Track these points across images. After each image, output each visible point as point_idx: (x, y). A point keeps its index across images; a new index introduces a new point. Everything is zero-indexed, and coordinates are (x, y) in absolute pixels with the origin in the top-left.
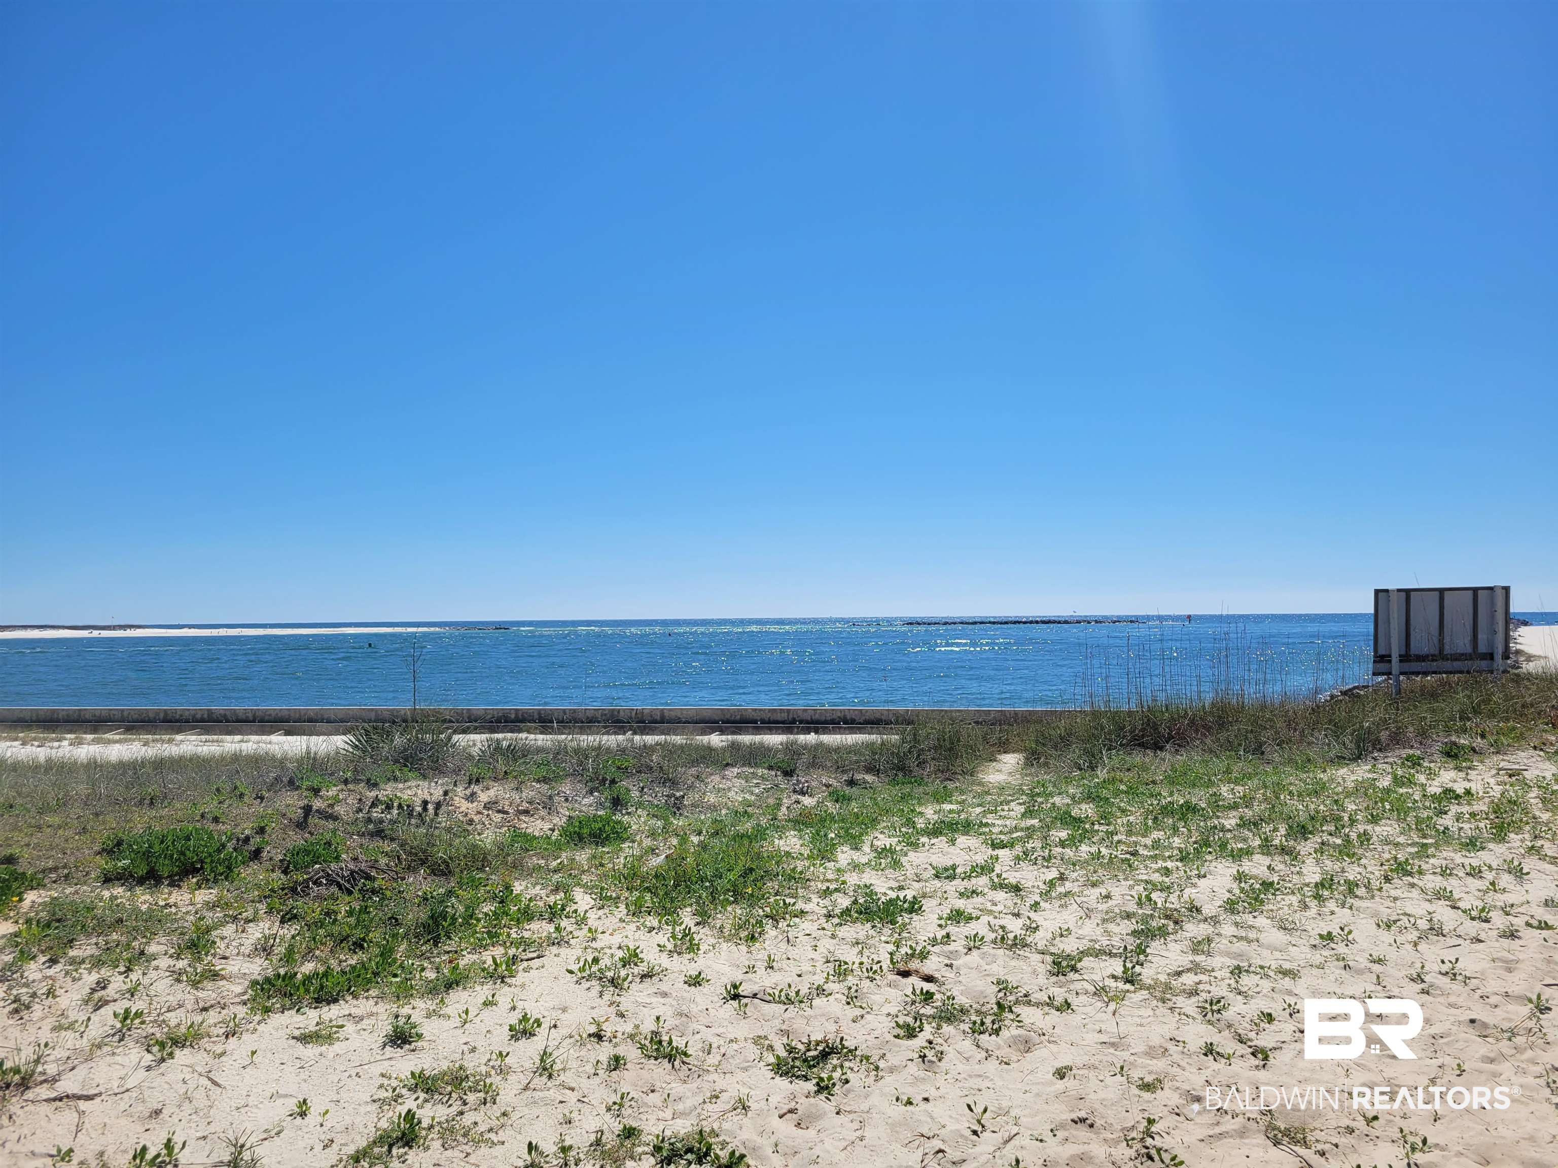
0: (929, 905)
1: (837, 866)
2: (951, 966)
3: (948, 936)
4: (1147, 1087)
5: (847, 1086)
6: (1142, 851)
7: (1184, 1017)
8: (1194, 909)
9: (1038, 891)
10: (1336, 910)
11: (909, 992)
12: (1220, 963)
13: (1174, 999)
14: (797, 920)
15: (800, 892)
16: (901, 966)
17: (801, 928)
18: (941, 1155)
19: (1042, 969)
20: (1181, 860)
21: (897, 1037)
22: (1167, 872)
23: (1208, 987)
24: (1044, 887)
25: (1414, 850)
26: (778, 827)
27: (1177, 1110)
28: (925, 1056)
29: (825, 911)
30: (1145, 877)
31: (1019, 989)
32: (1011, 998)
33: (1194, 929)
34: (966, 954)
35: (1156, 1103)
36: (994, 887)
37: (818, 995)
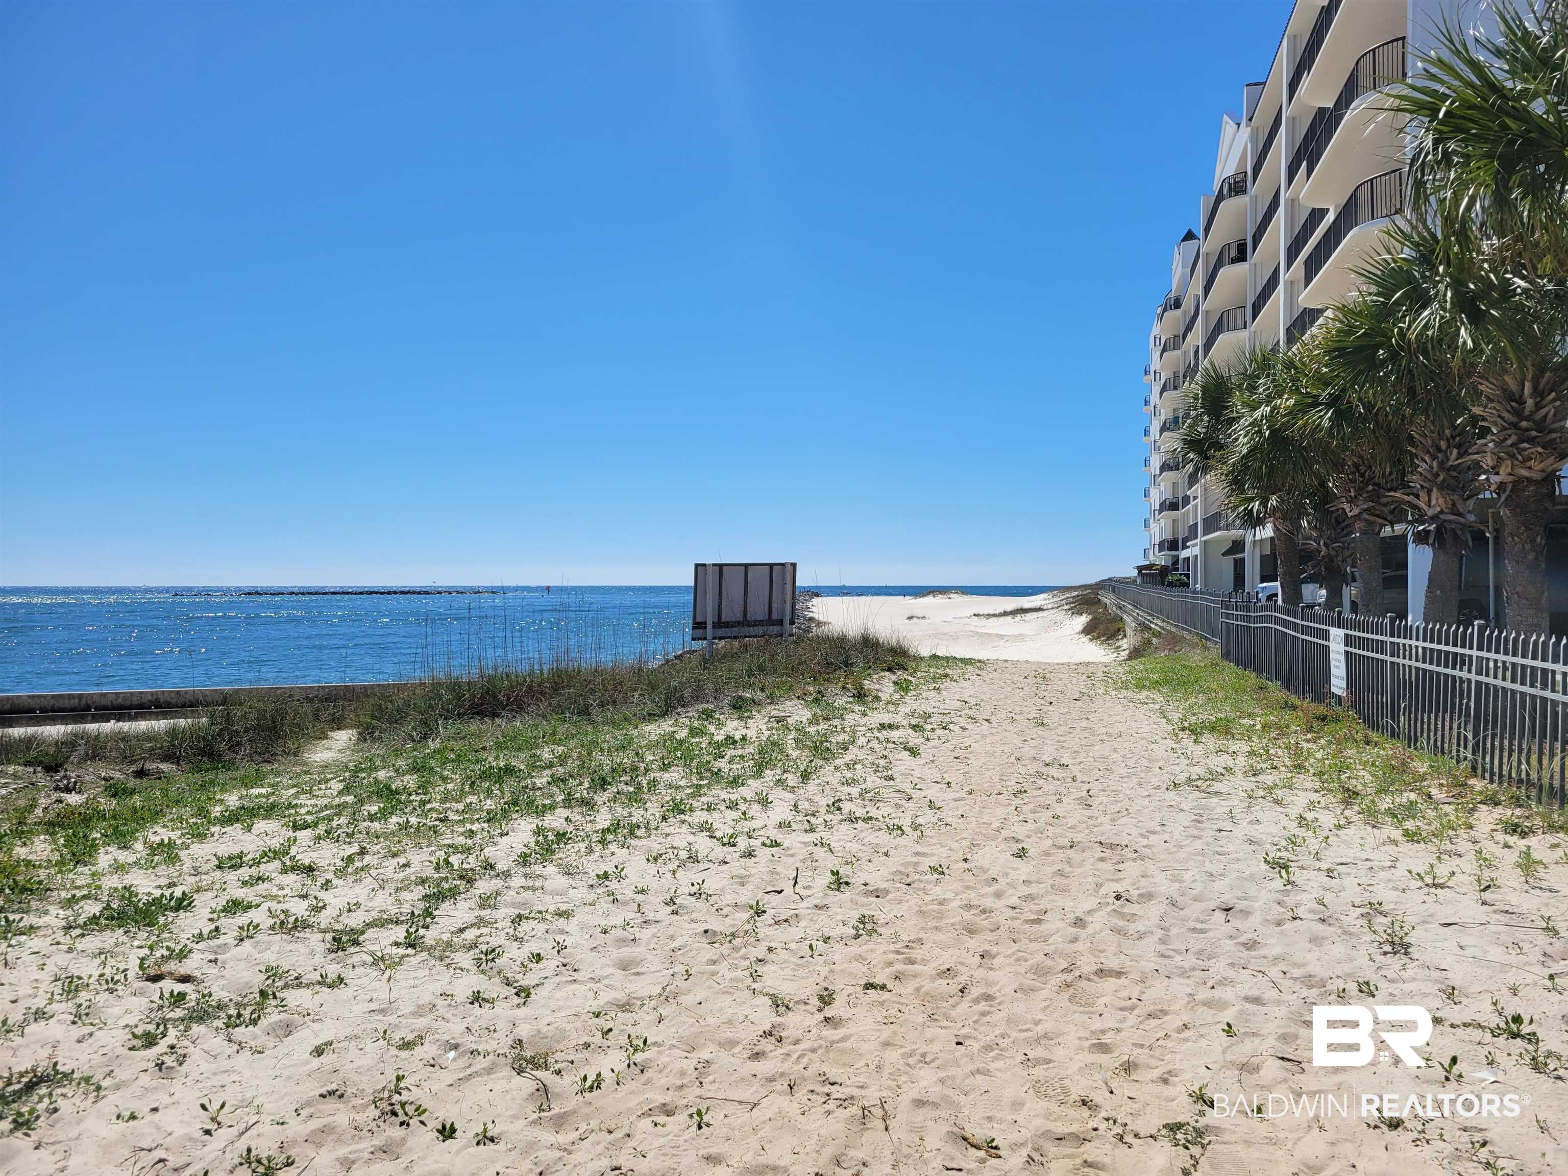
0: (203, 899)
1: (94, 869)
2: (215, 961)
3: (217, 929)
4: (406, 1045)
5: (55, 1115)
6: (452, 816)
7: (458, 971)
8: (489, 866)
9: (333, 869)
10: (617, 851)
11: (156, 998)
12: (503, 914)
13: (452, 955)
14: (23, 938)
15: (34, 904)
16: (152, 972)
17: (27, 946)
18: (161, 1164)
19: (320, 948)
20: (488, 821)
21: (132, 1049)
22: (471, 834)
23: (488, 939)
24: (341, 863)
25: (689, 791)
26: (23, 832)
27: (432, 1062)
28: (163, 1063)
29: (64, 923)
30: (449, 842)
31: (291, 973)
32: (279, 984)
33: (484, 886)
34: (237, 945)
35: (413, 1059)
36: (285, 871)
37: (36, 1020)
